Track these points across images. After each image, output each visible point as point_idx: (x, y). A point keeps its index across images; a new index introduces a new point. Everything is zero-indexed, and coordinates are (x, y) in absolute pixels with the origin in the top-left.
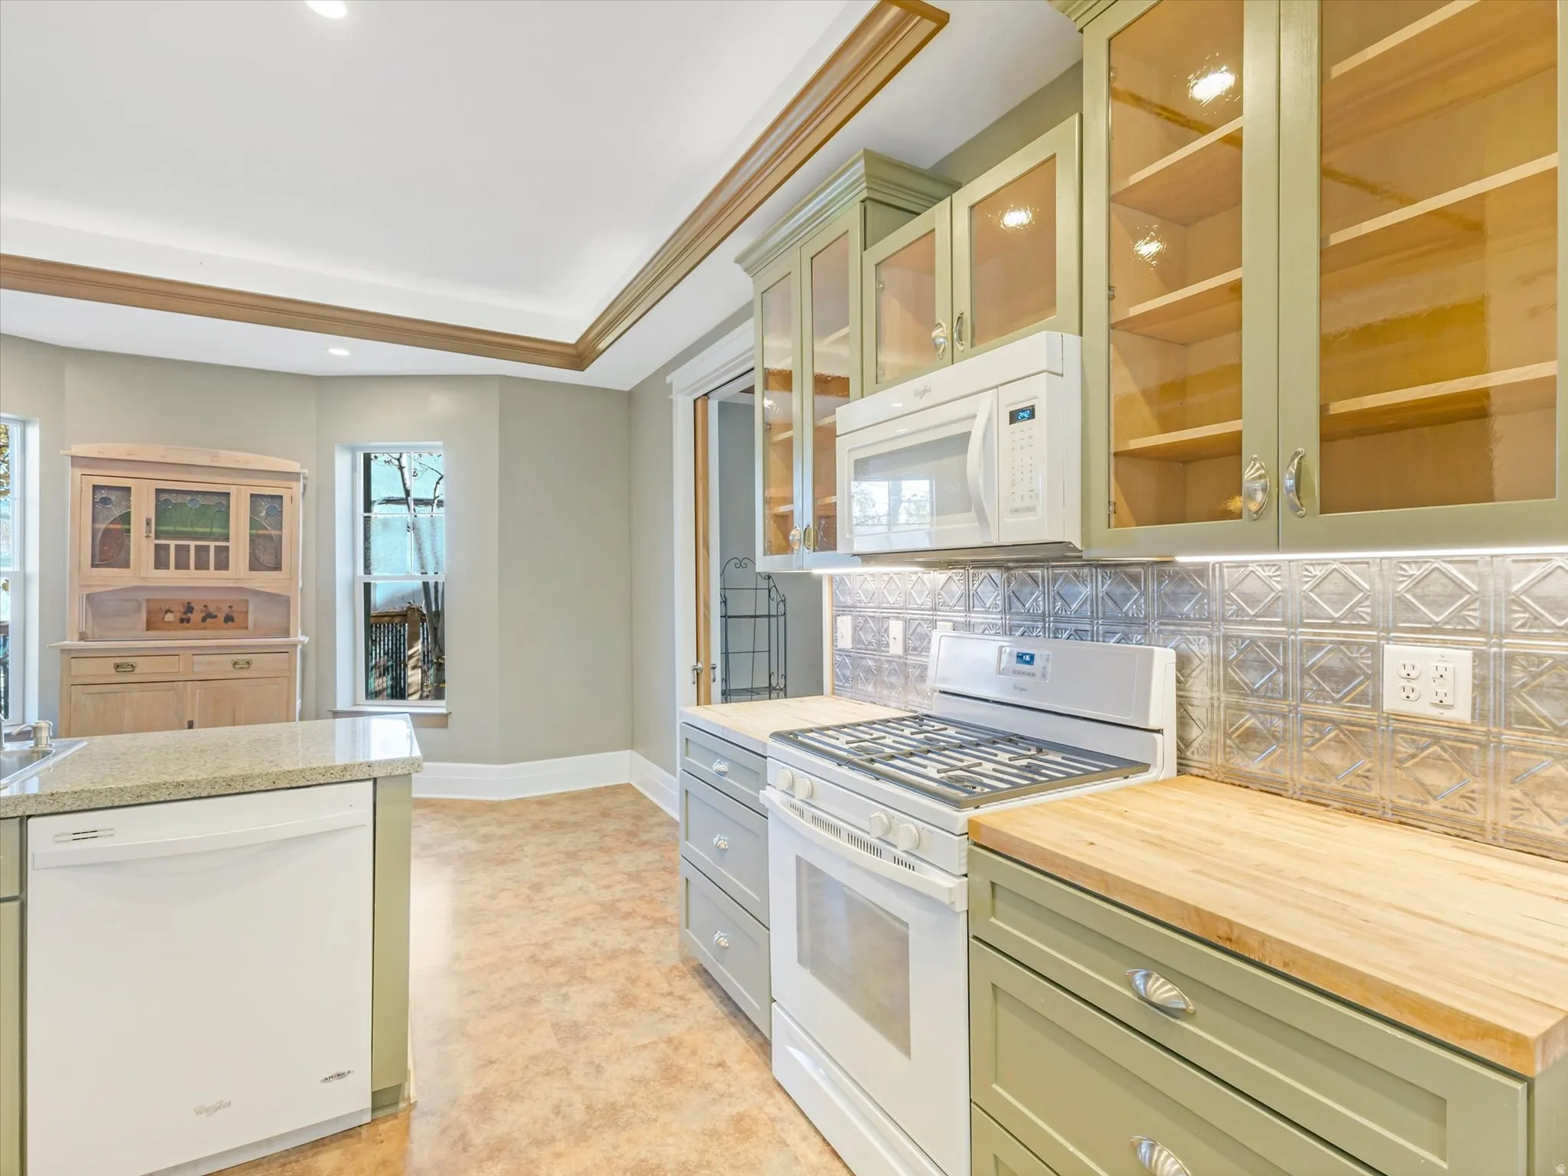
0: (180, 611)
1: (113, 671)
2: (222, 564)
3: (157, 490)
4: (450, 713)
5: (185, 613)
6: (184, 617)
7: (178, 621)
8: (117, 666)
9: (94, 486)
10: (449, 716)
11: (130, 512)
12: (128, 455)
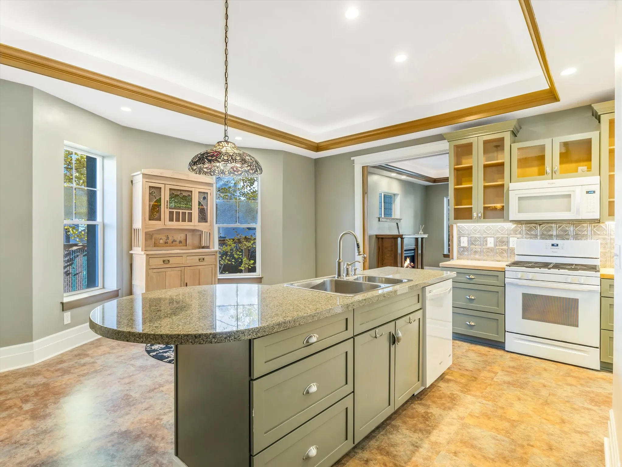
0: (165, 239)
1: (162, 263)
2: (190, 220)
3: (170, 189)
4: (263, 277)
5: (166, 240)
6: (167, 241)
7: (164, 243)
8: (164, 261)
9: (149, 186)
10: (262, 279)
11: (161, 197)
12: (161, 174)
